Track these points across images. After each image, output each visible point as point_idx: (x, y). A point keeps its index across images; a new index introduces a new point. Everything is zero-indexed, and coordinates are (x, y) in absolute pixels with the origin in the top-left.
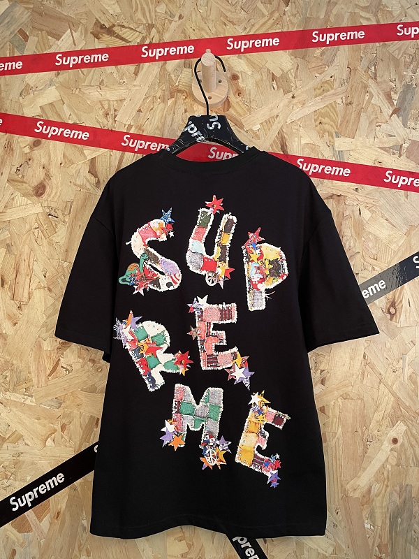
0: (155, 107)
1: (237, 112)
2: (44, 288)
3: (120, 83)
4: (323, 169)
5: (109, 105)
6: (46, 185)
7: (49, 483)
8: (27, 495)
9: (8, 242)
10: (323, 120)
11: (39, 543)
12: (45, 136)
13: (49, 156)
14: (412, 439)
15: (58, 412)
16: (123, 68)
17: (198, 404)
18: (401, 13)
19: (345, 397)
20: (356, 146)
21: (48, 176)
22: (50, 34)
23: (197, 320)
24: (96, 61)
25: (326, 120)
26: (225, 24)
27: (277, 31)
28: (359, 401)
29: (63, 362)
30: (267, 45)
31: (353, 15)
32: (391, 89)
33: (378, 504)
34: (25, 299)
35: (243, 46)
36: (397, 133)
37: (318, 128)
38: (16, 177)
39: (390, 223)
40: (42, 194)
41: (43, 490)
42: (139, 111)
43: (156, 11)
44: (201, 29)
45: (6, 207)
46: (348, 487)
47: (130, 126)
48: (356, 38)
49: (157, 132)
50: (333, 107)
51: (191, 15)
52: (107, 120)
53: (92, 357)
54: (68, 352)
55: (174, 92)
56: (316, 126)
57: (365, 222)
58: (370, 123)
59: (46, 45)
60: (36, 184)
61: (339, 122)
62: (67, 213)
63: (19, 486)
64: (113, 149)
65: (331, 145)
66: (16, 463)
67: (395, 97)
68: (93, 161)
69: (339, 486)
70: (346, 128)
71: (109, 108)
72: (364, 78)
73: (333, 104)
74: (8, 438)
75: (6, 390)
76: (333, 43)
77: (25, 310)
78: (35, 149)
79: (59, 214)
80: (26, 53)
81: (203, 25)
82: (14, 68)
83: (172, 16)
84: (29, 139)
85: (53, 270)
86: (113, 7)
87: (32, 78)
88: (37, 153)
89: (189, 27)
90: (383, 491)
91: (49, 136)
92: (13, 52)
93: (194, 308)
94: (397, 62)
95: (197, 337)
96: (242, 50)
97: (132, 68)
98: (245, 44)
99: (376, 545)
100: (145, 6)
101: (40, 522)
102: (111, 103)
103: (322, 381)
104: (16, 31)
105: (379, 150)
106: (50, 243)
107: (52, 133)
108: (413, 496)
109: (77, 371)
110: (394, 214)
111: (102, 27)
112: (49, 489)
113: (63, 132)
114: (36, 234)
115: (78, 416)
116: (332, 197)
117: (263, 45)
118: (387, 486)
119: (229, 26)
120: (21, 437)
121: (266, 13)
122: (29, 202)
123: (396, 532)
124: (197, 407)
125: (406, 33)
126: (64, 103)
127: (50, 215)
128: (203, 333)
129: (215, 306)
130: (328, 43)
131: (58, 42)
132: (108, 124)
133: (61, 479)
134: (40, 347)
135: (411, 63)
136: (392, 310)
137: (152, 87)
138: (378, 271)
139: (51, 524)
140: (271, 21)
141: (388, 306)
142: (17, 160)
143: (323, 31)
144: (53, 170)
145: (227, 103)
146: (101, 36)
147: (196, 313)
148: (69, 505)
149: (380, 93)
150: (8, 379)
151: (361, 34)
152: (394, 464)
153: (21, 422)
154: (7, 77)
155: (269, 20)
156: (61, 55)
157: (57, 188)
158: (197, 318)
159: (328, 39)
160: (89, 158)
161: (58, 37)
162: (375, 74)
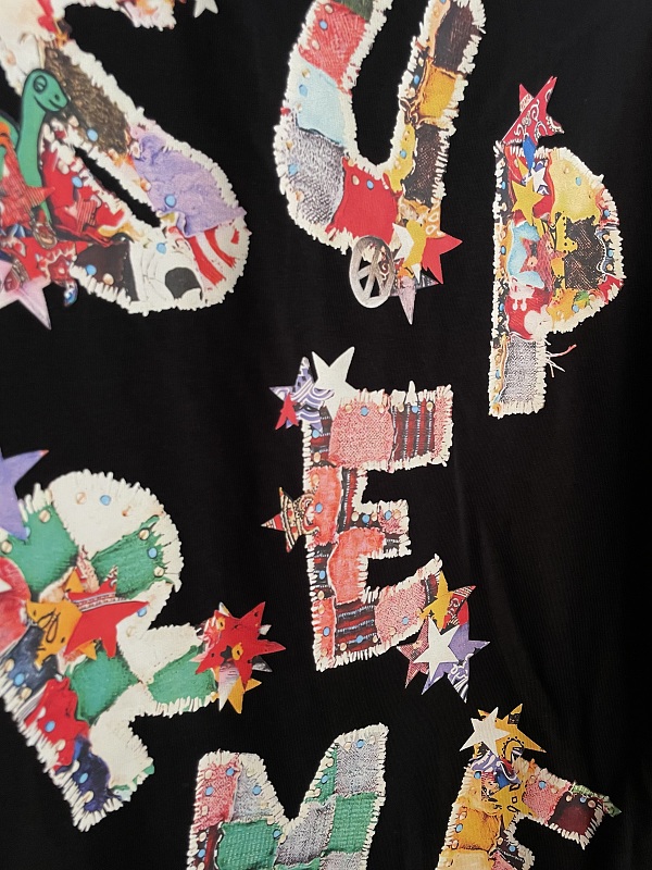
17: (291, 813)
23: (307, 463)
93: (297, 407)
95: (302, 539)
124: (289, 827)
128: (326, 518)
129: (378, 396)
147: (305, 429)
158: (306, 452)
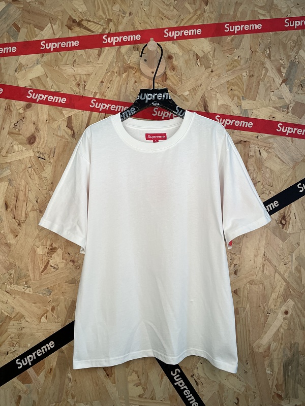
0: (114, 79)
1: (172, 83)
2: (36, 210)
3: (88, 62)
4: (234, 122)
5: (80, 78)
6: (36, 136)
7: (44, 349)
8: (28, 357)
9: (9, 178)
10: (233, 88)
11: (38, 391)
12: (34, 101)
13: (38, 115)
14: (298, 311)
15: (50, 298)
16: (90, 51)
18: (287, 11)
19: (252, 283)
20: (257, 106)
21: (37, 129)
22: (36, 26)
24: (70, 46)
25: (235, 88)
26: (162, 19)
27: (200, 24)
28: (261, 286)
29: (51, 263)
30: (193, 34)
31: (253, 12)
32: (281, 65)
33: (275, 357)
34: (23, 218)
35: (176, 35)
36: (286, 97)
37: (230, 93)
38: (14, 131)
39: (281, 160)
40: (33, 143)
41: (39, 354)
42: (102, 82)
43: (112, 10)
44: (145, 23)
45: (7, 152)
46: (254, 345)
47: (96, 93)
48: (256, 28)
49: (115, 97)
50: (240, 79)
51: (138, 12)
52: (79, 89)
53: (72, 258)
54: (54, 255)
55: (127, 68)
56: (228, 92)
57: (263, 160)
58: (267, 89)
59: (33, 34)
60: (29, 136)
61: (245, 89)
62: (52, 156)
63: (22, 351)
64: (84, 110)
65: (239, 105)
66: (19, 335)
67: (284, 71)
68: (70, 119)
69: (248, 344)
70: (250, 93)
71: (80, 80)
72: (262, 58)
73: (240, 76)
74: (14, 317)
75: (11, 283)
76: (239, 33)
77: (24, 226)
78: (27, 110)
79: (46, 157)
80: (18, 41)
81: (147, 20)
82: (10, 52)
83: (124, 13)
84: (23, 103)
85: (42, 197)
86: (81, 6)
87: (24, 59)
88: (29, 113)
89: (137, 22)
90: (279, 348)
91: (37, 101)
92: (10, 40)
94: (284, 46)
96: (175, 38)
97: (95, 51)
98: (177, 34)
99: (274, 384)
100: (104, 6)
101: (38, 376)
102: (82, 77)
103: (235, 272)
104: (11, 25)
105: (273, 109)
106: (40, 178)
107: (39, 98)
108: (299, 350)
109: (62, 268)
110: (284, 153)
111: (74, 21)
112: (44, 352)
113: (47, 98)
114: (30, 172)
115: (63, 301)
116: (240, 142)
117: (190, 34)
118: (282, 344)
119: (166, 20)
120: (23, 316)
121: (192, 11)
122: (24, 149)
123: (288, 376)
125: (291, 25)
126: (47, 77)
127: (39, 157)
130: (236, 32)
131: (42, 33)
132: (79, 92)
133: (52, 345)
134: (35, 252)
135: (295, 46)
136: (283, 222)
137: (111, 65)
138: (273, 194)
139: (46, 377)
140: (196, 17)
141: (280, 219)
142: (14, 118)
143: (232, 24)
144: (41, 125)
145: (165, 76)
146: (73, 28)
148: (58, 363)
149: (273, 67)
150: (12, 275)
151: (259, 26)
152: (286, 328)
153: (22, 306)
154: (6, 58)
155: (194, 16)
156: (44, 42)
157: (44, 138)
159: (236, 30)
160: (67, 116)
161: (42, 29)
162: (270, 55)
